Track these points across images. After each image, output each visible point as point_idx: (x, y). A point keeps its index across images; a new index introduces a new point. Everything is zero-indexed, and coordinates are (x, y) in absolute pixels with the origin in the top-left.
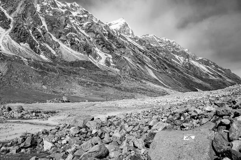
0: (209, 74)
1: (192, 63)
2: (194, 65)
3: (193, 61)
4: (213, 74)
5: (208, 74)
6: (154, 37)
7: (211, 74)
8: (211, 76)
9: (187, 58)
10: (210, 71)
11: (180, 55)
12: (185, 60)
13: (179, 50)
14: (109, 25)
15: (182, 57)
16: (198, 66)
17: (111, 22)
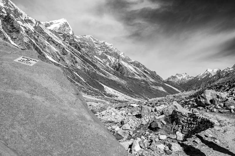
0: (136, 74)
1: (122, 64)
2: (123, 65)
3: (123, 62)
4: (139, 74)
5: (134, 73)
6: (91, 38)
7: (137, 74)
8: (137, 75)
9: (118, 59)
10: (137, 71)
11: (112, 56)
12: (116, 61)
13: (111, 51)
14: (51, 24)
15: (114, 58)
16: (127, 66)
17: (53, 21)
